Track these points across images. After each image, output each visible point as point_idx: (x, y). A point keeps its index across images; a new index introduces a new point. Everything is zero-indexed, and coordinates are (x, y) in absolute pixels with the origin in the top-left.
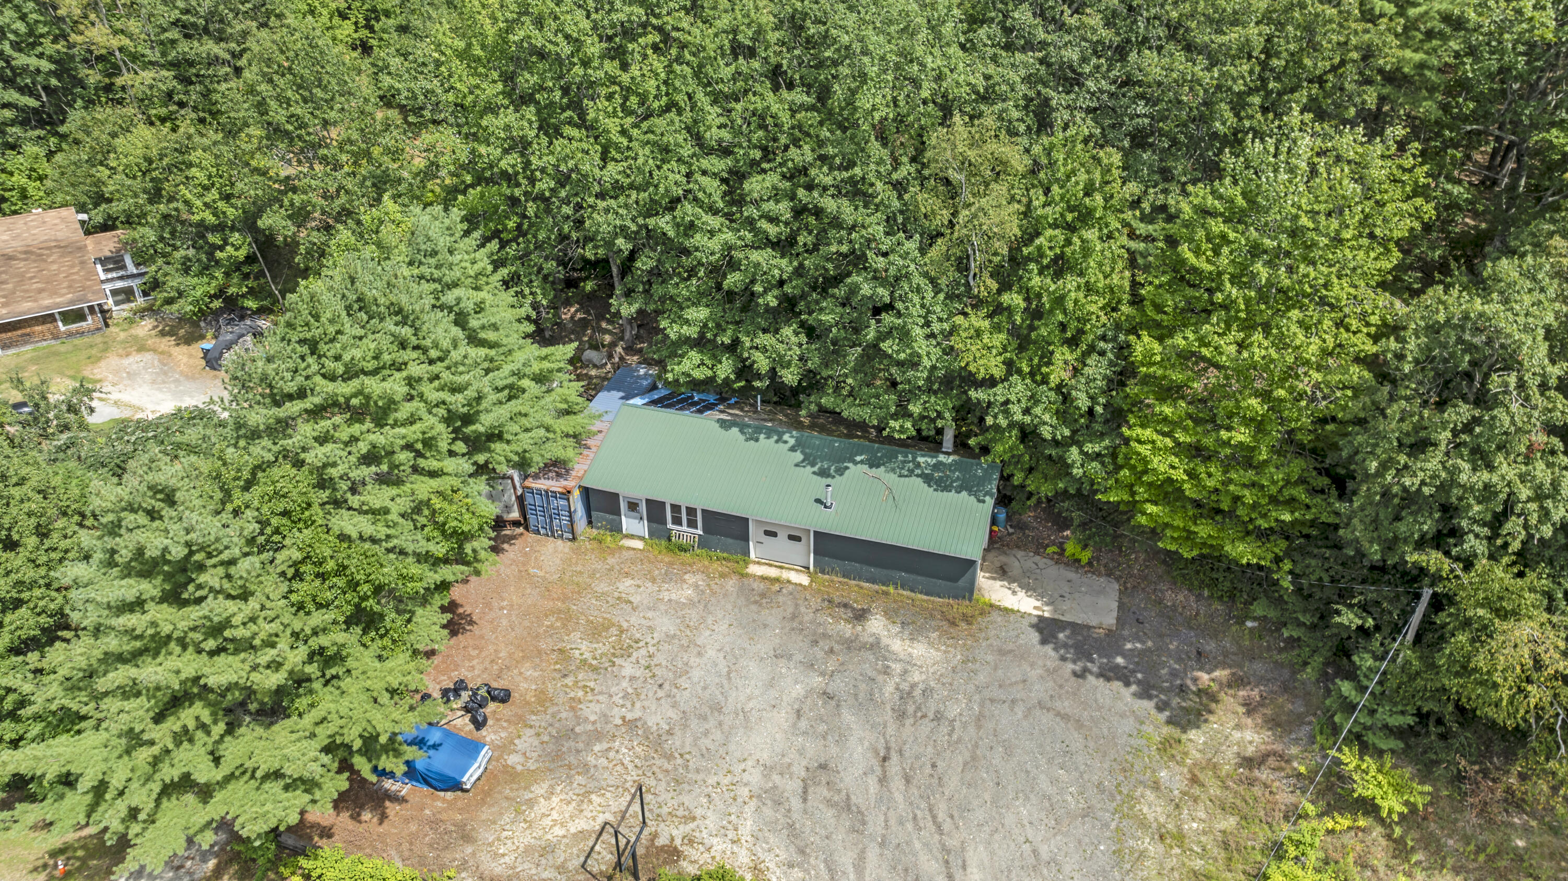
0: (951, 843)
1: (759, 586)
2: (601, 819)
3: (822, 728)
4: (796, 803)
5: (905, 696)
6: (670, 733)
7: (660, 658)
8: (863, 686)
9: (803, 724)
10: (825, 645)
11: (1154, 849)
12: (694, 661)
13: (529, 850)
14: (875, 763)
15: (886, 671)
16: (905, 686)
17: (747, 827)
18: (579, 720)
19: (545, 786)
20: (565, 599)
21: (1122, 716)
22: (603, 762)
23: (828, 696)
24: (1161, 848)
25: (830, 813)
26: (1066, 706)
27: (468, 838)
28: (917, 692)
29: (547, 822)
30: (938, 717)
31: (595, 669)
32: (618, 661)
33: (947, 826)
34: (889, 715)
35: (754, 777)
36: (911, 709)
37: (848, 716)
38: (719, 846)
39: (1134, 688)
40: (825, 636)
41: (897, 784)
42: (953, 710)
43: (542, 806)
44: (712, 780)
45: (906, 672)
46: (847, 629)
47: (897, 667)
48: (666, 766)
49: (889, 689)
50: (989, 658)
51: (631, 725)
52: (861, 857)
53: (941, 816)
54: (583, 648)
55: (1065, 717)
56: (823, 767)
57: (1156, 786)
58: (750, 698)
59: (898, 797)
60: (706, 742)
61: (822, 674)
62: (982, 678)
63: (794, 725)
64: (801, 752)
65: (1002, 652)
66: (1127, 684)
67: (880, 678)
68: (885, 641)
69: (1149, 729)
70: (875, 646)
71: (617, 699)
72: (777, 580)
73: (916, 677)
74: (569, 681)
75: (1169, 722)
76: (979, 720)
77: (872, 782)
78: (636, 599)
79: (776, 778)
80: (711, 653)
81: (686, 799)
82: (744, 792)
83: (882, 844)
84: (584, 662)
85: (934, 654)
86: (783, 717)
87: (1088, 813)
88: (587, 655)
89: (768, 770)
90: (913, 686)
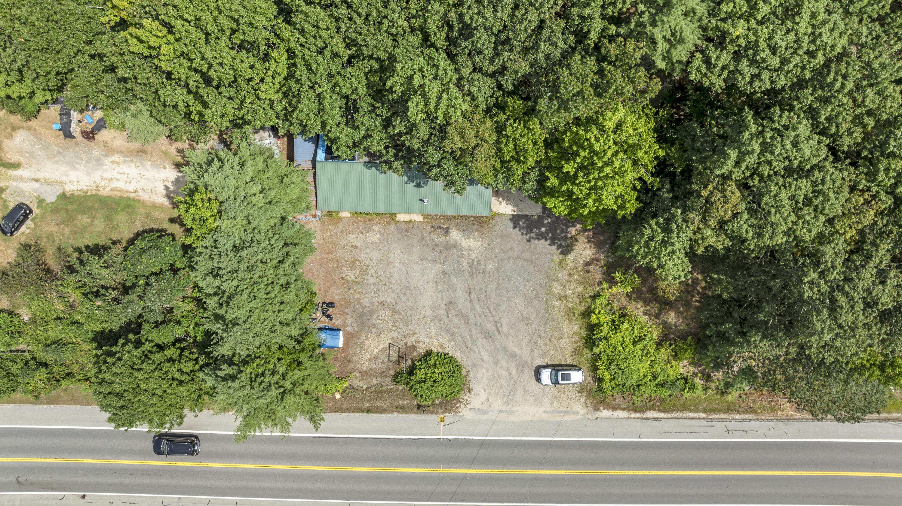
0: (496, 319)
1: (404, 226)
2: (387, 342)
3: (446, 287)
4: (445, 318)
5: (471, 265)
6: (396, 303)
7: (380, 272)
8: (456, 265)
9: (439, 287)
10: (438, 249)
11: (556, 303)
12: (393, 270)
13: (370, 360)
14: (467, 296)
15: (462, 256)
16: (470, 261)
17: (433, 331)
18: (364, 307)
19: (364, 335)
20: (331, 252)
21: (546, 255)
22: (378, 321)
23: (444, 273)
24: (560, 302)
25: (457, 319)
26: (527, 255)
27: (349, 361)
28: (475, 263)
29: (371, 348)
30: (484, 272)
31: (359, 283)
32: (365, 277)
33: (494, 313)
34: (467, 275)
35: (429, 313)
36: (474, 271)
37: (454, 280)
38: (427, 341)
39: (549, 242)
40: (437, 245)
41: (476, 302)
42: (489, 267)
43: (367, 344)
44: (416, 318)
45: (469, 255)
46: (443, 239)
47: (466, 253)
48: (400, 317)
49: (465, 264)
50: (498, 240)
51: (382, 304)
52: (470, 331)
53: (492, 310)
54: (350, 275)
55: (526, 260)
56: (451, 303)
57: (558, 280)
58: (418, 281)
59: (477, 306)
60: (409, 304)
61: (440, 263)
62: (496, 251)
63: (437, 289)
64: (442, 298)
65: (502, 237)
66: (546, 240)
67: (461, 260)
68: (459, 242)
69: (555, 257)
70: (456, 245)
71: (372, 294)
72: (410, 222)
73: (473, 256)
74: (352, 291)
75: (561, 253)
76: (498, 268)
77: (467, 303)
78: (359, 245)
79: (437, 311)
80: (397, 265)
81: (410, 327)
82: (428, 319)
83: (476, 325)
84: (353, 281)
85: (479, 244)
86: (431, 286)
87: (537, 297)
88: (353, 277)
89: (433, 308)
90: (473, 260)
